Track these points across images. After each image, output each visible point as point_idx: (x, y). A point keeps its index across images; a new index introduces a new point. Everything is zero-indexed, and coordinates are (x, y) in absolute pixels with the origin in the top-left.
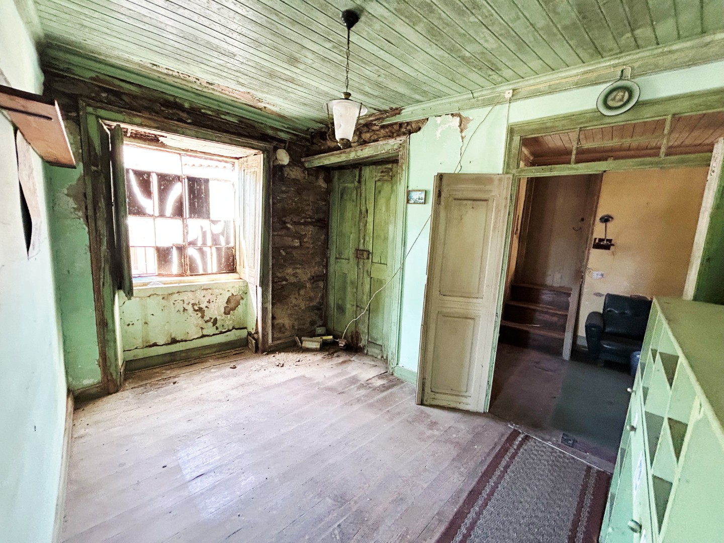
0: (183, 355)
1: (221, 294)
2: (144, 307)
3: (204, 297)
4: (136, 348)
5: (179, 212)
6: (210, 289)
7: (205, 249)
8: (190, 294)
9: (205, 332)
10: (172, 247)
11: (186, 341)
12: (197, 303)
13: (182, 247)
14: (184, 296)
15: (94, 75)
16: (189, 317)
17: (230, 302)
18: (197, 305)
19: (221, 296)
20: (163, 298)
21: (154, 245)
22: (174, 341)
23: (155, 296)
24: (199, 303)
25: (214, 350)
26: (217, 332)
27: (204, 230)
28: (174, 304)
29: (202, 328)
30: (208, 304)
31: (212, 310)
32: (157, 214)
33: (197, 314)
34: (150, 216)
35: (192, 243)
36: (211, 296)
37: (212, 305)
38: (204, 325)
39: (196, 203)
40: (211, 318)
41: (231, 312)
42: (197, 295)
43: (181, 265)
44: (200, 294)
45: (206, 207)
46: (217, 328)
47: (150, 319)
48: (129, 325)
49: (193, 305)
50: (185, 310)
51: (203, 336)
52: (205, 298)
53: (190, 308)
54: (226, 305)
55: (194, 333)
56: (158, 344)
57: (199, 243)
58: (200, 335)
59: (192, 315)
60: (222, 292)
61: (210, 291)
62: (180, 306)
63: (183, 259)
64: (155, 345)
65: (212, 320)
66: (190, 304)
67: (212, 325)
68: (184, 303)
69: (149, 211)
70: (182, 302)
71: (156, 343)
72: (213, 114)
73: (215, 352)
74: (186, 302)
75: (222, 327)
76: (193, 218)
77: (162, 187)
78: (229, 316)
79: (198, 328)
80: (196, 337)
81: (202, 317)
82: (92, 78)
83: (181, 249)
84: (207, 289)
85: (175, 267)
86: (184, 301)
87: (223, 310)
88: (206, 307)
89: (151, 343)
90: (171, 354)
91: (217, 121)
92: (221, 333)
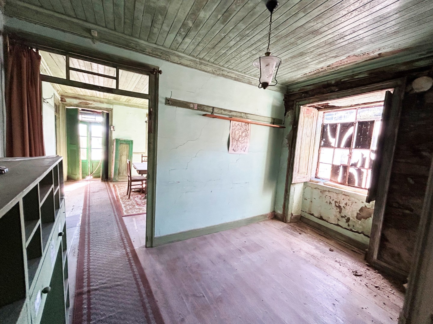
0: (325, 229)
1: (356, 202)
2: (312, 193)
3: (343, 199)
4: (306, 212)
5: (348, 145)
6: (348, 196)
7: (362, 170)
8: (335, 194)
9: (340, 223)
10: (341, 166)
11: (328, 222)
12: (338, 201)
13: (346, 166)
14: (331, 195)
15: (299, 89)
16: (332, 209)
17: (362, 211)
18: (338, 203)
19: (355, 204)
20: (321, 192)
21: (331, 163)
22: (321, 218)
23: (318, 189)
24: (339, 202)
25: (343, 239)
26: (348, 228)
27: (364, 157)
28: (325, 197)
29: (338, 220)
30: (345, 205)
31: (347, 211)
32: (336, 146)
33: (337, 209)
34: (333, 147)
35: (354, 165)
36: (348, 201)
37: (347, 207)
38: (340, 218)
39: (362, 139)
40: (346, 216)
41: (363, 219)
42: (339, 196)
43: (344, 177)
44: (341, 197)
45: (369, 141)
46: (349, 225)
47: (313, 200)
48: (305, 199)
49: (336, 202)
50: (330, 203)
51: (338, 225)
52: (343, 201)
53: (333, 202)
54: (359, 212)
55: (333, 220)
56: (314, 215)
57: (359, 166)
58: (336, 223)
59: (334, 208)
60: (357, 201)
61: (348, 197)
62: (328, 200)
63: (345, 174)
64: (312, 215)
65: (346, 218)
66: (334, 201)
67: (345, 221)
68: (330, 199)
69: (333, 145)
70: (330, 198)
71: (313, 214)
72: (349, 79)
73: (344, 241)
74: (332, 198)
75: (352, 226)
76: (358, 148)
77: (342, 131)
78: (360, 221)
79: (336, 218)
80: (334, 223)
81: (340, 212)
82: (299, 91)
83: (345, 168)
84: (346, 195)
85: (340, 178)
86: (331, 197)
87: (355, 215)
88: (344, 207)
89: (312, 213)
90: (319, 225)
91: (353, 82)
92: (351, 230)
